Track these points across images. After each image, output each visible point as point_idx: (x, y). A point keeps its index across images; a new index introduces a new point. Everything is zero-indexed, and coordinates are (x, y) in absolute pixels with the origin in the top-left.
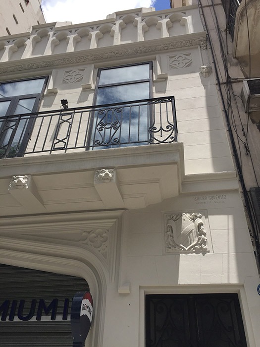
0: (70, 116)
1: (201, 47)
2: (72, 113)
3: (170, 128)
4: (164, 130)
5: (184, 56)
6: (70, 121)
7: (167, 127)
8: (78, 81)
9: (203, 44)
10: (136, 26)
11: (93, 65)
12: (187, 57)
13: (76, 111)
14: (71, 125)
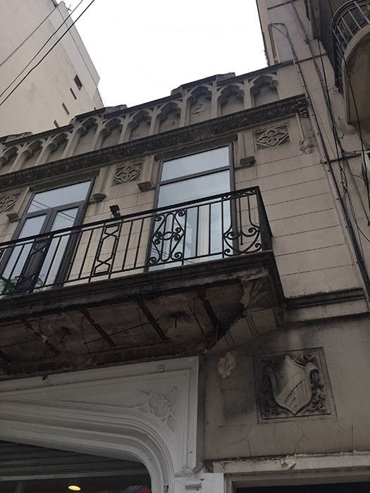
0: (116, 228)
1: (299, 115)
2: (119, 223)
3: (254, 231)
4: (245, 235)
5: (276, 130)
6: (117, 234)
7: (250, 230)
8: (134, 179)
9: (302, 111)
10: (209, 99)
11: (153, 156)
12: (281, 131)
13: (125, 220)
14: (117, 239)
